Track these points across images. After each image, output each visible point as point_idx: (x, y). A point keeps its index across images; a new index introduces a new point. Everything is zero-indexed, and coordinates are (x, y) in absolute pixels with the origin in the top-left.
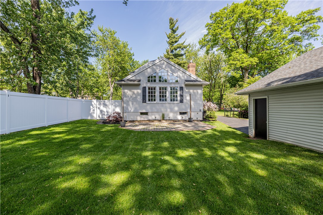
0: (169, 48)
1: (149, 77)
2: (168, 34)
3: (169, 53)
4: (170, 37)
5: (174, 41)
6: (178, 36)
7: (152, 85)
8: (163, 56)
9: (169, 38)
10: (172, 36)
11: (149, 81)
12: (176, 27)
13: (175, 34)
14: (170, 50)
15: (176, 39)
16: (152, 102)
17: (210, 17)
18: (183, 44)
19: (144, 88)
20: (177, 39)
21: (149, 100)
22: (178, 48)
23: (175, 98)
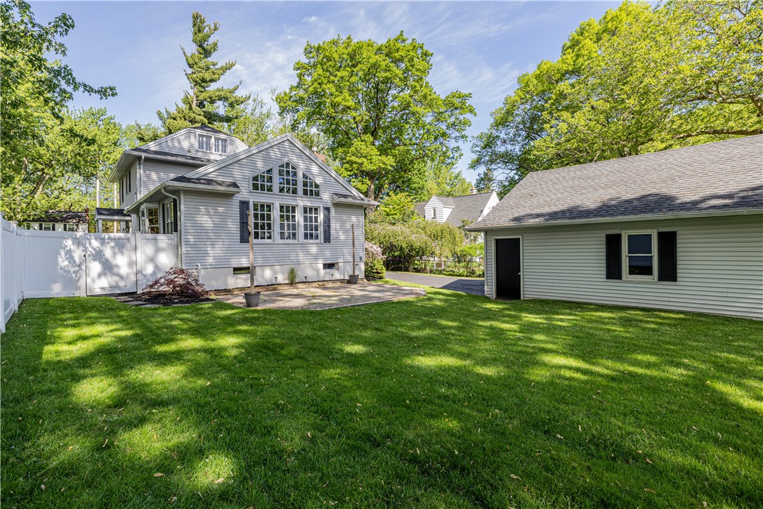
0: (191, 92)
1: (255, 178)
2: (189, 54)
3: (194, 106)
4: (196, 64)
5: (208, 79)
6: (216, 67)
7: (262, 198)
8: (173, 110)
9: (190, 66)
10: (202, 64)
11: (255, 187)
12: (211, 40)
13: (210, 59)
14: (195, 99)
15: (214, 73)
16: (263, 241)
17: (306, 49)
18: (232, 92)
19: (244, 205)
20: (216, 76)
21: (256, 236)
22: (220, 99)
23: (314, 232)
